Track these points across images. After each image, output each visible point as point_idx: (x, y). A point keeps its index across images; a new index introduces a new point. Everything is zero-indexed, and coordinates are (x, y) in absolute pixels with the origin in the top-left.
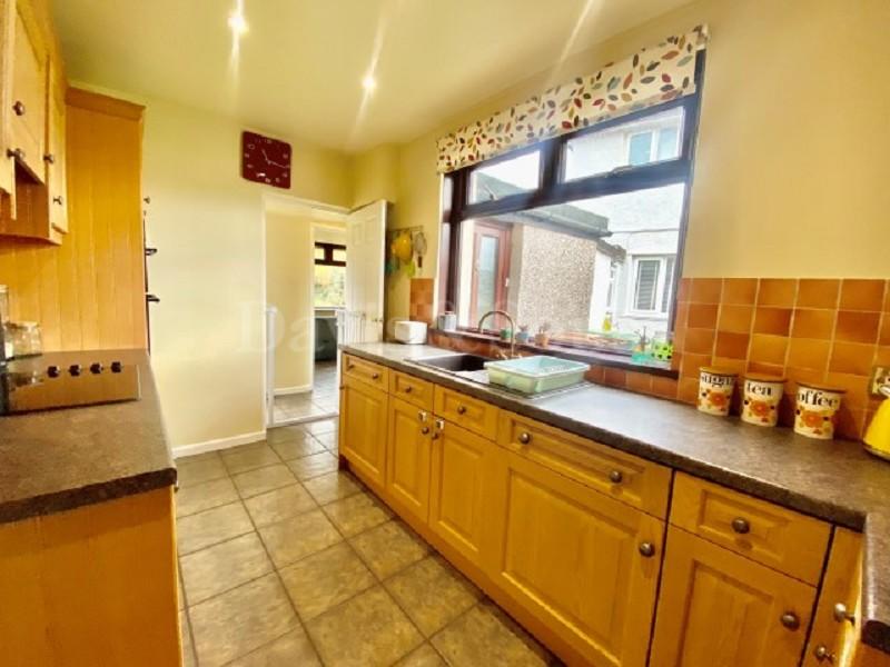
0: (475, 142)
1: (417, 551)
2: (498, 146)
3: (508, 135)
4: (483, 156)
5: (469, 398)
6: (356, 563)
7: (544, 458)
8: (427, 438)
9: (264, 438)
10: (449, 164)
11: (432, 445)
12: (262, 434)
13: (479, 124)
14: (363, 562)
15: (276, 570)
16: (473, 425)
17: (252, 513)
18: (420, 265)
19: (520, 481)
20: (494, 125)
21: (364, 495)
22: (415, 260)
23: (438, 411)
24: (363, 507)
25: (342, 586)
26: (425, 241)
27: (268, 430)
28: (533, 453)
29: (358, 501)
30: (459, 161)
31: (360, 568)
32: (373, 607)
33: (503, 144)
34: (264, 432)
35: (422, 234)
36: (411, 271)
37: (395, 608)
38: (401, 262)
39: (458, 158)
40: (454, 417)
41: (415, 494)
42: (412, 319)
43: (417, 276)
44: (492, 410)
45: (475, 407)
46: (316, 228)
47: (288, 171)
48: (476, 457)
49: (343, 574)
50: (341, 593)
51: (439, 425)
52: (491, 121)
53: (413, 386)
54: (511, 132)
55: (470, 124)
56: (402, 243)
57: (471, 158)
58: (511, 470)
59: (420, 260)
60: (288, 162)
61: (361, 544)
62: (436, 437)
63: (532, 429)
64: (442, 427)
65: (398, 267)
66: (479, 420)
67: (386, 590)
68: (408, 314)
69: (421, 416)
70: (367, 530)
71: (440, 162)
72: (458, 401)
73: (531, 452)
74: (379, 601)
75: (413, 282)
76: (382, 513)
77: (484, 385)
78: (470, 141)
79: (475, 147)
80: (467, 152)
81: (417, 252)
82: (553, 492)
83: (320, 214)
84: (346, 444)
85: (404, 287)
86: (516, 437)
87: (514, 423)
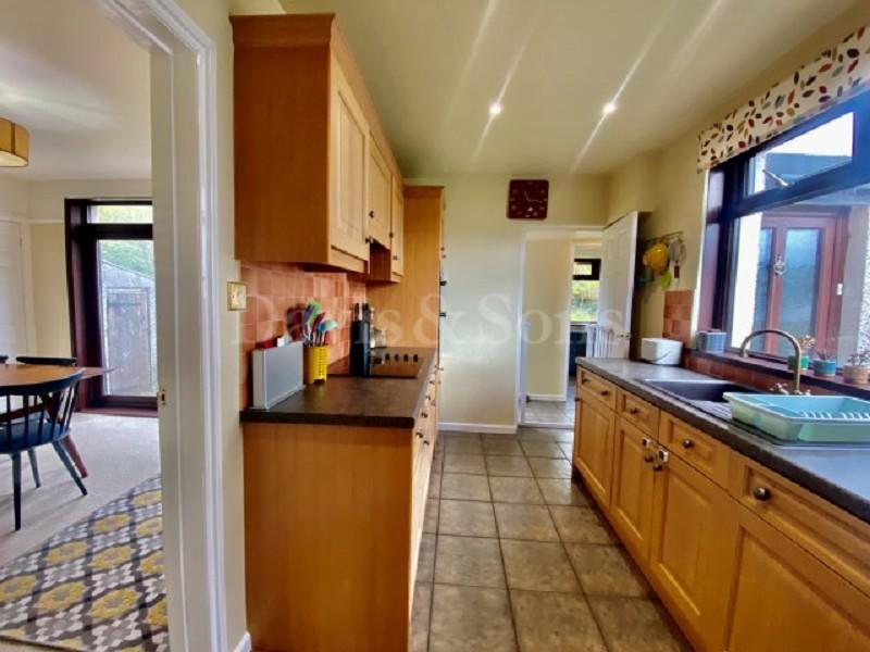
0: (747, 125)
1: (634, 588)
2: (779, 123)
3: (792, 106)
4: (758, 139)
5: (698, 432)
6: (566, 566)
7: (786, 525)
8: (650, 466)
9: (514, 432)
10: (713, 158)
11: (655, 476)
12: (512, 428)
13: (751, 104)
14: (573, 568)
15: (499, 538)
16: (702, 465)
17: (493, 488)
18: (677, 275)
19: (753, 545)
20: (772, 99)
21: (591, 511)
22: (671, 270)
23: (664, 439)
24: (587, 521)
25: (547, 577)
26: (683, 248)
27: (520, 427)
28: (771, 514)
29: (583, 513)
30: (725, 152)
31: (569, 572)
32: (571, 610)
33: (785, 119)
34: (515, 427)
35: (680, 241)
36: (666, 283)
37: (592, 624)
38: (656, 273)
39: (725, 148)
40: (681, 451)
41: (638, 526)
42: (665, 336)
43: (672, 288)
44: (723, 451)
45: (705, 443)
46: (577, 247)
47: (545, 204)
48: (703, 502)
49: (551, 568)
50: (546, 582)
51: (662, 455)
52: (768, 95)
53: (639, 407)
54: (795, 101)
55: (742, 106)
56: (656, 253)
57: (742, 144)
58: (743, 530)
59: (677, 269)
60: (546, 196)
61: (575, 552)
62: (659, 469)
63: (775, 485)
64: (666, 459)
65: (653, 279)
66: (710, 459)
67: (588, 604)
68: (661, 330)
69: (645, 442)
70: (584, 543)
71: (701, 157)
72: (684, 432)
73: (770, 513)
74: (579, 610)
75: (668, 296)
76: (605, 534)
77: (724, 421)
78: (741, 125)
79: (746, 132)
80: (738, 137)
81: (674, 263)
82: (795, 572)
83: (581, 234)
84: (579, 456)
85: (657, 300)
86: (751, 492)
87: (750, 471)
